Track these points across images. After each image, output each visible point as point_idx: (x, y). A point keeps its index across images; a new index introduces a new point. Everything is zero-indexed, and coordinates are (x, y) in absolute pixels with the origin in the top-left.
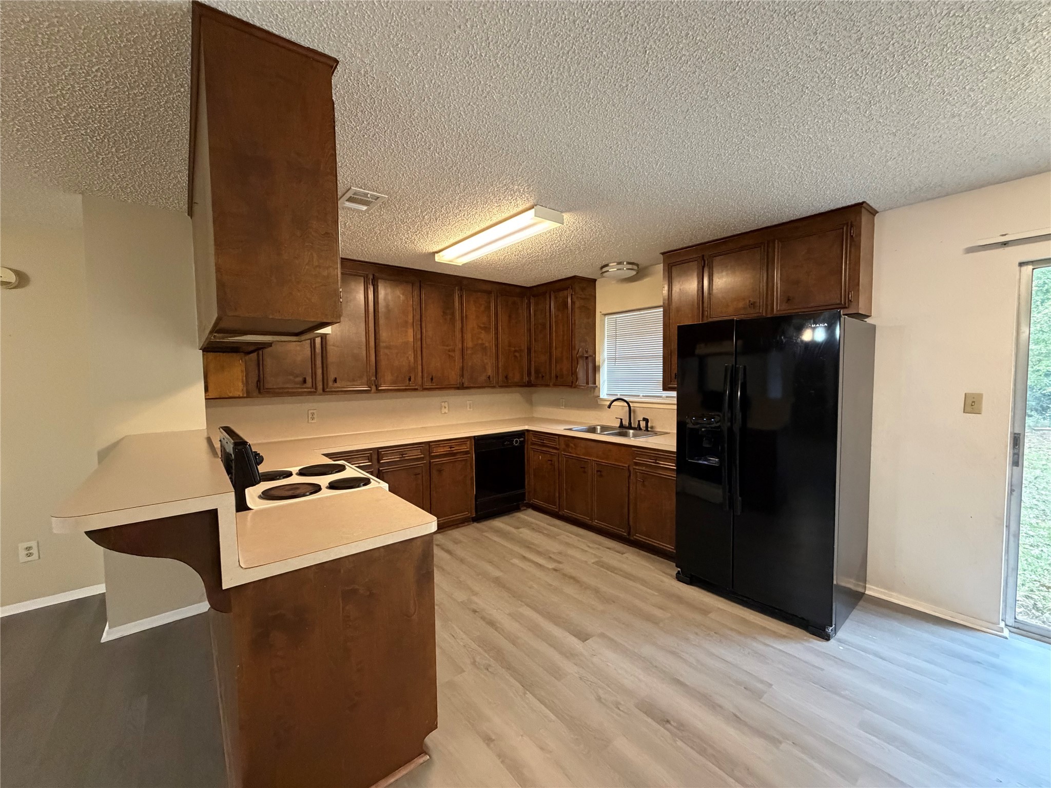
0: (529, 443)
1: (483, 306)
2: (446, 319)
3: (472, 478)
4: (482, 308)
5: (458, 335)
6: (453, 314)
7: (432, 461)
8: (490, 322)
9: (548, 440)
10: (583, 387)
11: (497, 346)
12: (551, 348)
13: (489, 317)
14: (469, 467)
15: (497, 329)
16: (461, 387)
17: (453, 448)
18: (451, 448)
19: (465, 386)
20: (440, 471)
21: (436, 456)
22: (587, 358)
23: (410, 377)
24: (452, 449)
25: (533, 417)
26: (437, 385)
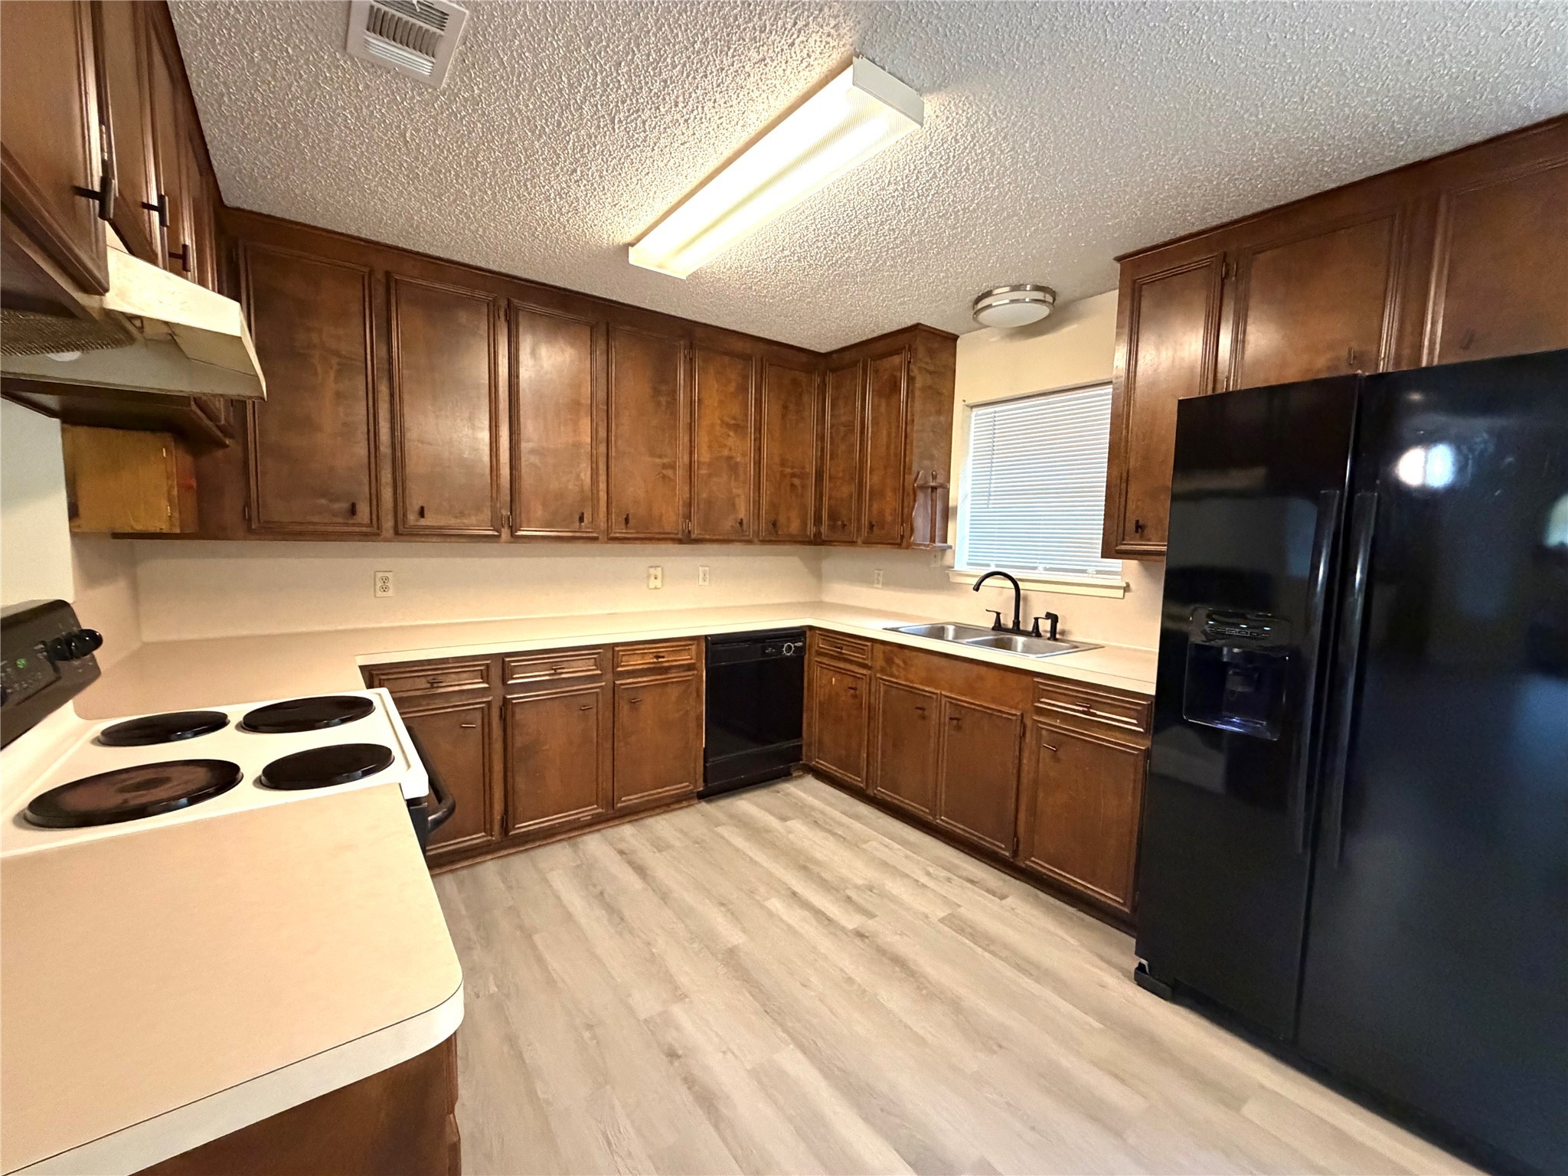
0: (813, 651)
1: (734, 384)
2: (659, 404)
3: (699, 718)
4: (732, 388)
5: (683, 438)
6: (673, 393)
7: (618, 682)
8: (747, 416)
9: (850, 648)
10: (923, 548)
11: (758, 463)
12: (862, 469)
13: (745, 405)
14: (695, 695)
15: (759, 430)
16: (686, 539)
17: (663, 657)
18: (658, 657)
19: (693, 536)
20: (634, 704)
21: (628, 672)
22: (934, 489)
23: (583, 514)
24: (660, 660)
25: (821, 602)
26: (638, 533)
